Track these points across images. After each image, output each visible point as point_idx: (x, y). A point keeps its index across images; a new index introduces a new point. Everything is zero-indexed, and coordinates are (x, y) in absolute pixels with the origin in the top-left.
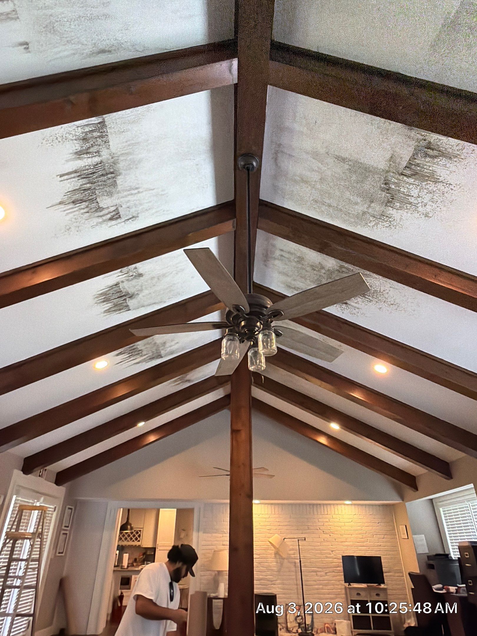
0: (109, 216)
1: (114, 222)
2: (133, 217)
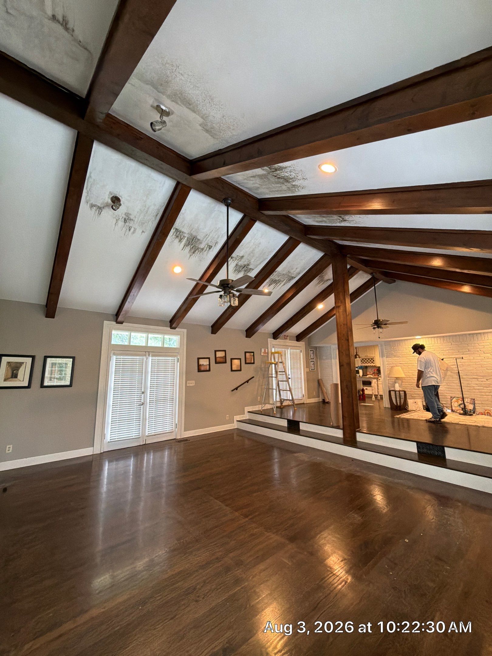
0: (208, 249)
1: (212, 249)
2: (216, 243)
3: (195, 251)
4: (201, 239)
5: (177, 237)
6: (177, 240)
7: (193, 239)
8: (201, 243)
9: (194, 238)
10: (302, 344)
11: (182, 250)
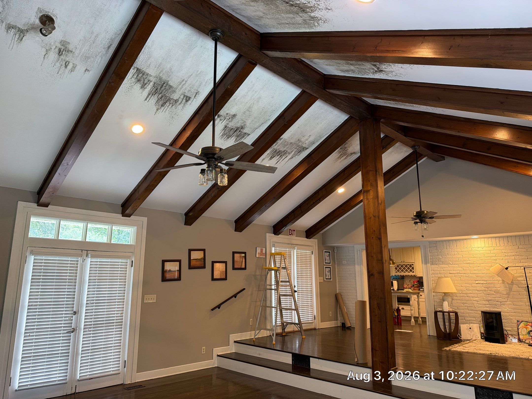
0: (184, 101)
1: (190, 102)
2: (197, 93)
3: (165, 103)
4: (175, 86)
5: (139, 81)
6: (139, 85)
7: (163, 85)
8: (174, 92)
9: (164, 83)
10: (313, 242)
11: (146, 99)
